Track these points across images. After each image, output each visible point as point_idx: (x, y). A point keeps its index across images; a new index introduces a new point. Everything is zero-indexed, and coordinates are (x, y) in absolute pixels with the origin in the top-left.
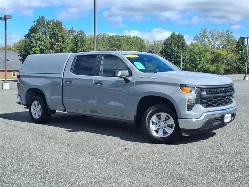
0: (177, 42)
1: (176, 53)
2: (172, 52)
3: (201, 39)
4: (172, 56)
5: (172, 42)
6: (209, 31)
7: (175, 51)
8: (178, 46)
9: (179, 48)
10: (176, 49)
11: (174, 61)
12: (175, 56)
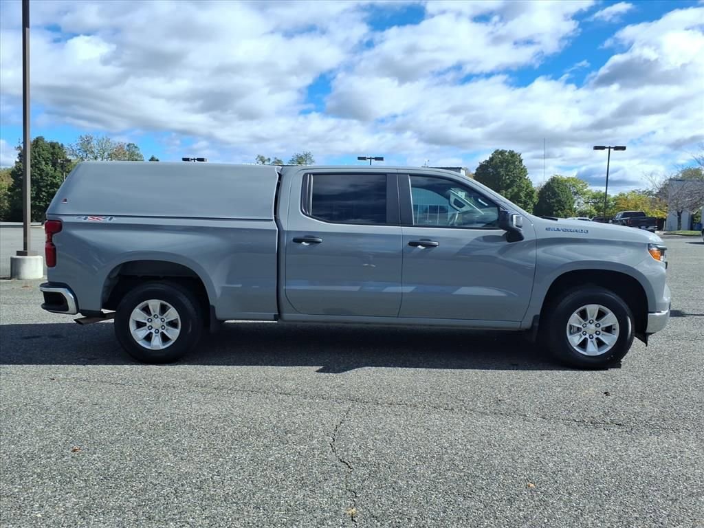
0: (50, 155)
1: (51, 177)
2: (40, 175)
3: (81, 154)
4: (42, 184)
5: (39, 155)
6: (96, 141)
7: (47, 174)
8: (54, 165)
9: (56, 169)
10: (49, 168)
11: (46, 193)
12: (49, 182)
